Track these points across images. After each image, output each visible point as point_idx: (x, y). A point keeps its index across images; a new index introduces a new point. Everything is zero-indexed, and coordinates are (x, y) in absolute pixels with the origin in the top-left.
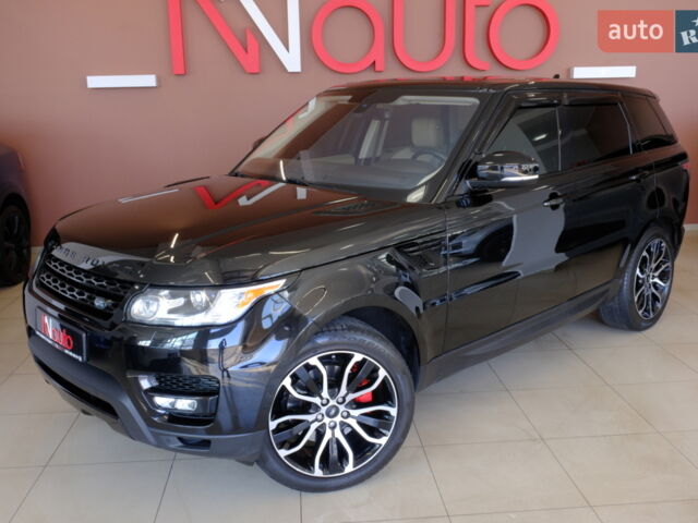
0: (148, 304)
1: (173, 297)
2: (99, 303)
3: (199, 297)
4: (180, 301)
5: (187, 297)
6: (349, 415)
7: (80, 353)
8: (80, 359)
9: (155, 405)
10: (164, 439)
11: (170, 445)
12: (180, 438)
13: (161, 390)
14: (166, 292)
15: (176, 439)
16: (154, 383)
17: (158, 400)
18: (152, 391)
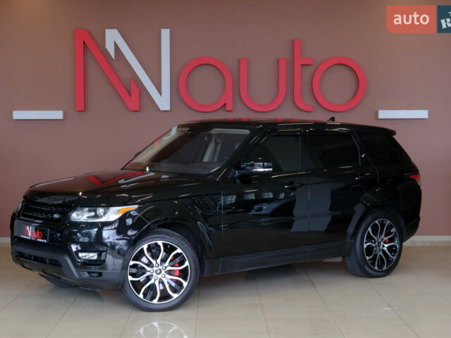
0: (78, 215)
1: (90, 211)
2: (56, 216)
3: (101, 211)
4: (93, 214)
5: (95, 211)
6: (165, 277)
7: (46, 239)
8: (45, 241)
9: (79, 258)
10: (82, 273)
11: (84, 276)
12: (89, 273)
13: (82, 251)
14: (87, 209)
15: (86, 273)
16: (79, 248)
17: (81, 255)
18: (78, 251)
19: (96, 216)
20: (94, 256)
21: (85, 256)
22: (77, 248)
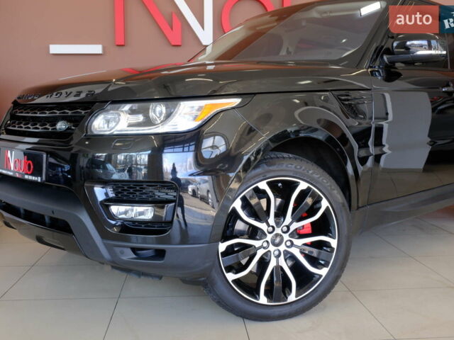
4: (141, 118)
6: (292, 245)
8: (39, 179)
9: (112, 217)
10: (118, 250)
11: (125, 258)
12: (134, 250)
13: (118, 201)
14: (127, 107)
15: (129, 251)
16: (111, 195)
17: (115, 209)
18: (109, 201)
19: (148, 122)
20: (145, 213)
21: (126, 213)
22: (106, 194)
